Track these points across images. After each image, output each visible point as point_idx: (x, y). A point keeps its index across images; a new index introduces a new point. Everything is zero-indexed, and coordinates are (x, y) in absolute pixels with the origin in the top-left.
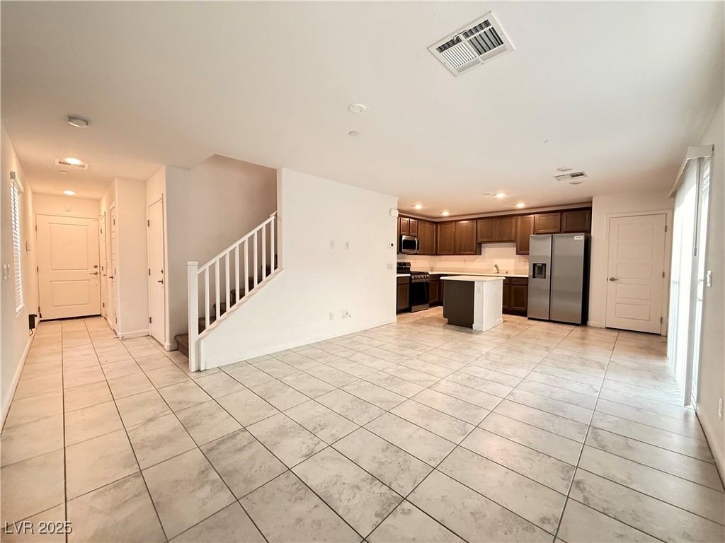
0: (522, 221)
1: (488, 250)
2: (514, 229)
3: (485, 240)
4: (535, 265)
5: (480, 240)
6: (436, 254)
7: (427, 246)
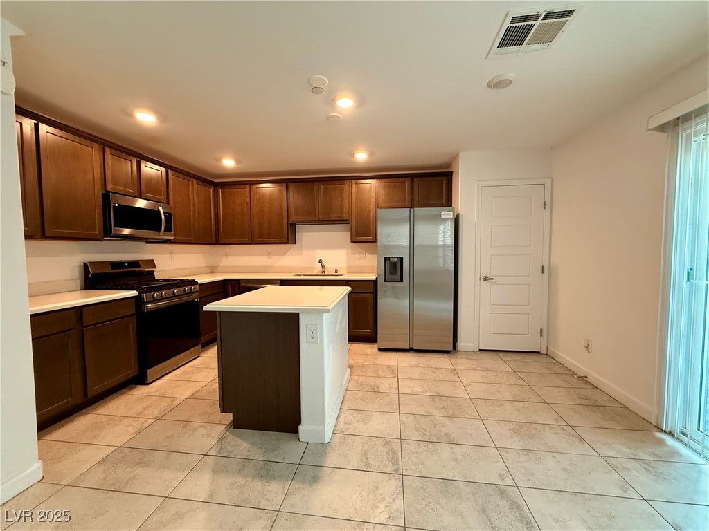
0: (358, 188)
1: (306, 234)
2: (346, 201)
3: (302, 218)
4: (385, 259)
5: (293, 218)
6: (218, 242)
7: (196, 226)
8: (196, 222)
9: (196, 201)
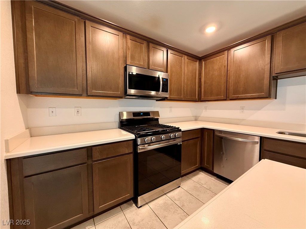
6: (200, 100)
7: (185, 88)
8: (185, 86)
9: (186, 71)
